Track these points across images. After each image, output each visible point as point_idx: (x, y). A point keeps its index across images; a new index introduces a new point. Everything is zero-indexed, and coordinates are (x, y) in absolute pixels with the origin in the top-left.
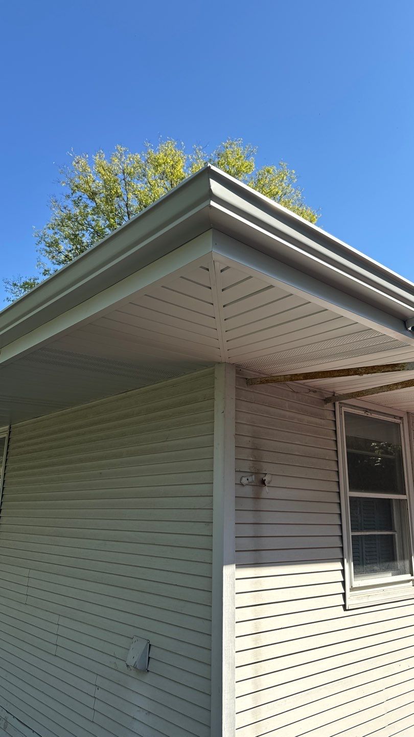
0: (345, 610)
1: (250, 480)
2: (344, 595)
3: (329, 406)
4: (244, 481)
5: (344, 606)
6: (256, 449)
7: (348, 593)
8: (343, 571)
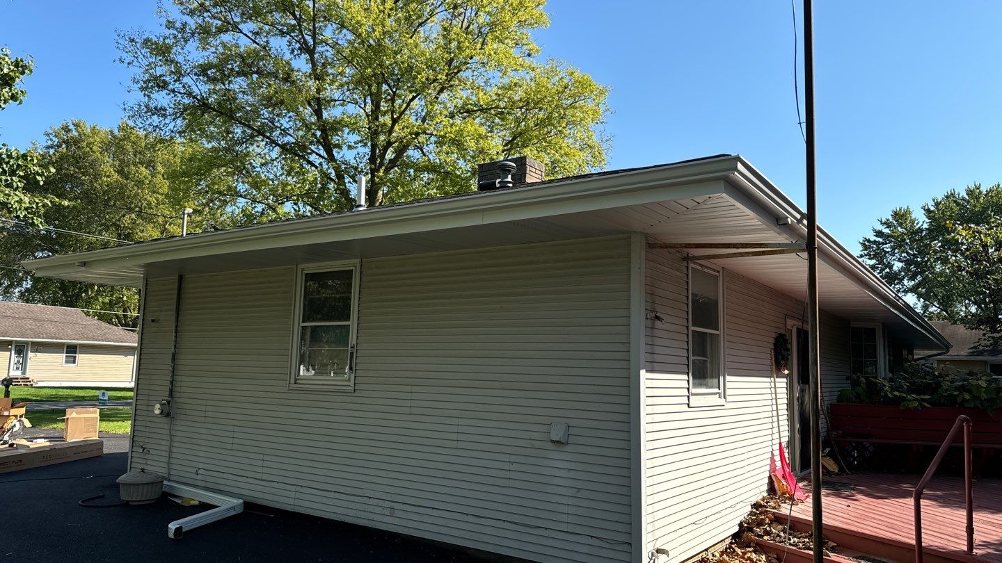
0: (689, 407)
1: (651, 315)
2: (688, 397)
3: (685, 263)
4: (648, 316)
5: (688, 405)
6: (653, 294)
7: (691, 397)
8: (688, 381)
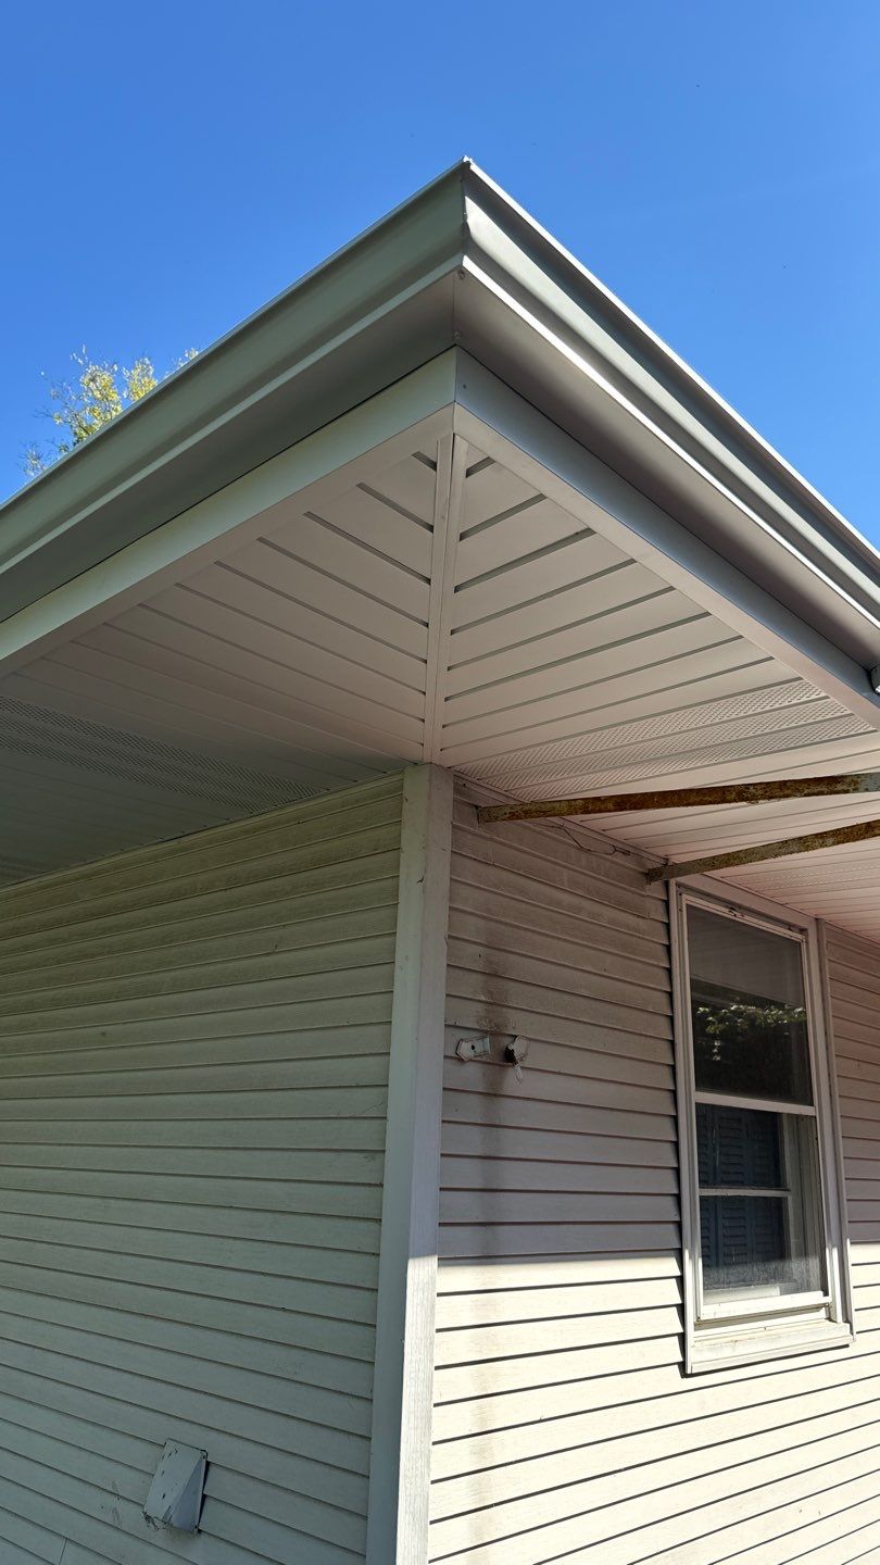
0: (684, 1375)
1: (479, 1049)
2: (682, 1337)
3: (655, 888)
4: (465, 1050)
5: (682, 1365)
6: (495, 975)
7: (691, 1334)
8: (681, 1280)
